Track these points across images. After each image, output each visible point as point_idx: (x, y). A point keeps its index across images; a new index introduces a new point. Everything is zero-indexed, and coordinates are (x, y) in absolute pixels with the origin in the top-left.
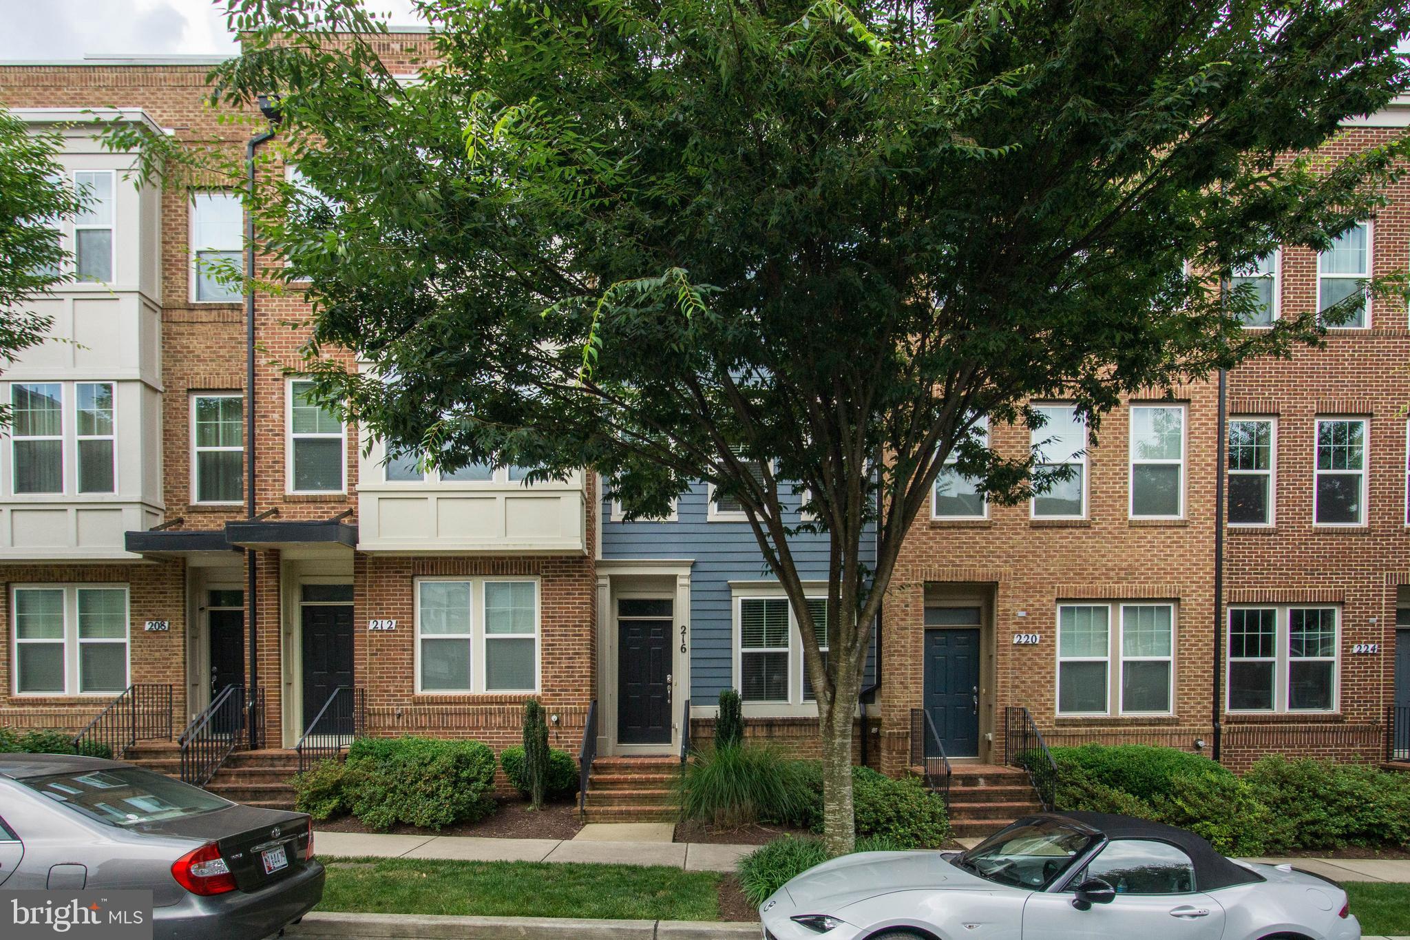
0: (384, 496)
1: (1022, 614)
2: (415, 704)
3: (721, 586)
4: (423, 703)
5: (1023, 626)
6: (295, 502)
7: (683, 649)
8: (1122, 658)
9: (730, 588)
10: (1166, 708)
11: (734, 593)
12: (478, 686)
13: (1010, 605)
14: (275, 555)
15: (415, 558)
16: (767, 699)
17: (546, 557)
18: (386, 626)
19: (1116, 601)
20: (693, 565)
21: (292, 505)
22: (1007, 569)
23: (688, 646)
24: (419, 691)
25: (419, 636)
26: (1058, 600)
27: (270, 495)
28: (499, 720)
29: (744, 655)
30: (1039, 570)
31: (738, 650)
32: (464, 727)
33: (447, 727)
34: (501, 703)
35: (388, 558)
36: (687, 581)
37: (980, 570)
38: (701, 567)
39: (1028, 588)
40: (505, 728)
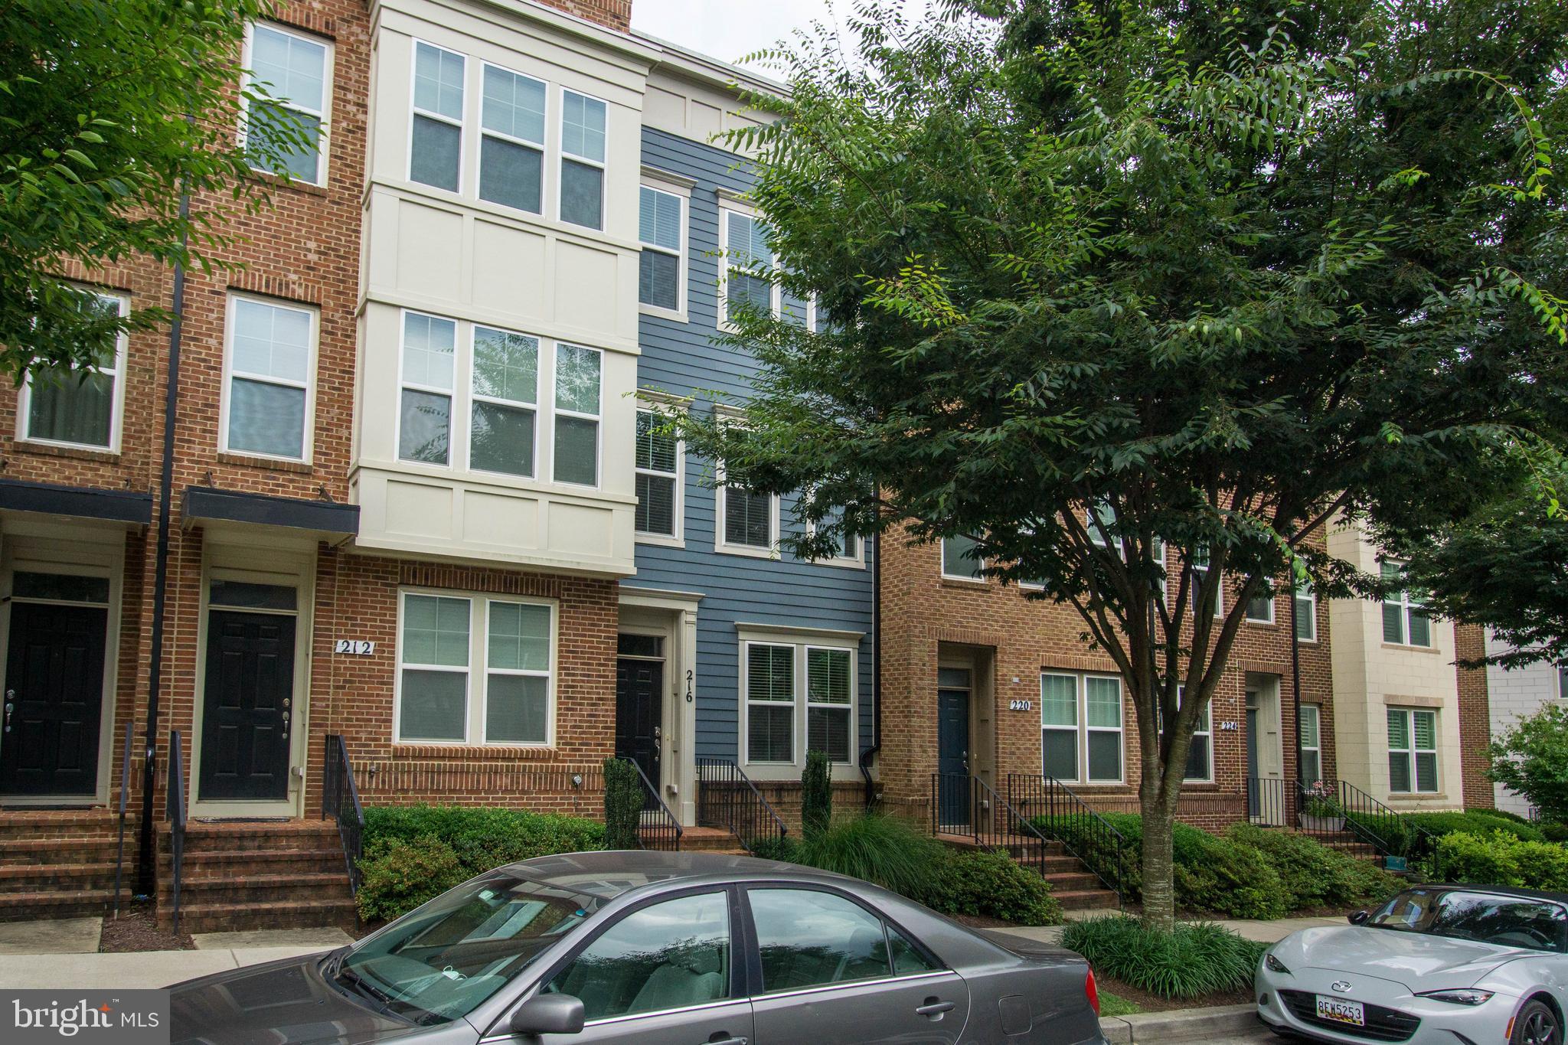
0: (396, 478)
1: (1016, 680)
2: (395, 757)
3: (727, 627)
4: (407, 758)
5: (1018, 693)
6: (235, 465)
7: (689, 698)
8: (1088, 728)
9: (737, 630)
10: (1117, 777)
11: (741, 636)
12: (476, 735)
13: (1007, 671)
14: (196, 535)
15: (404, 562)
16: (773, 759)
17: (569, 578)
18: (360, 648)
19: (1081, 672)
20: (700, 601)
21: (229, 469)
22: (1004, 634)
23: (693, 695)
24: (397, 740)
25: (400, 666)
26: (1043, 668)
27: (197, 449)
28: (506, 781)
29: (751, 707)
30: (1027, 637)
31: (745, 702)
32: (460, 791)
33: (438, 791)
34: (509, 759)
35: (366, 558)
36: (693, 618)
37: (983, 633)
38: (709, 603)
39: (1019, 654)
40: (512, 792)
